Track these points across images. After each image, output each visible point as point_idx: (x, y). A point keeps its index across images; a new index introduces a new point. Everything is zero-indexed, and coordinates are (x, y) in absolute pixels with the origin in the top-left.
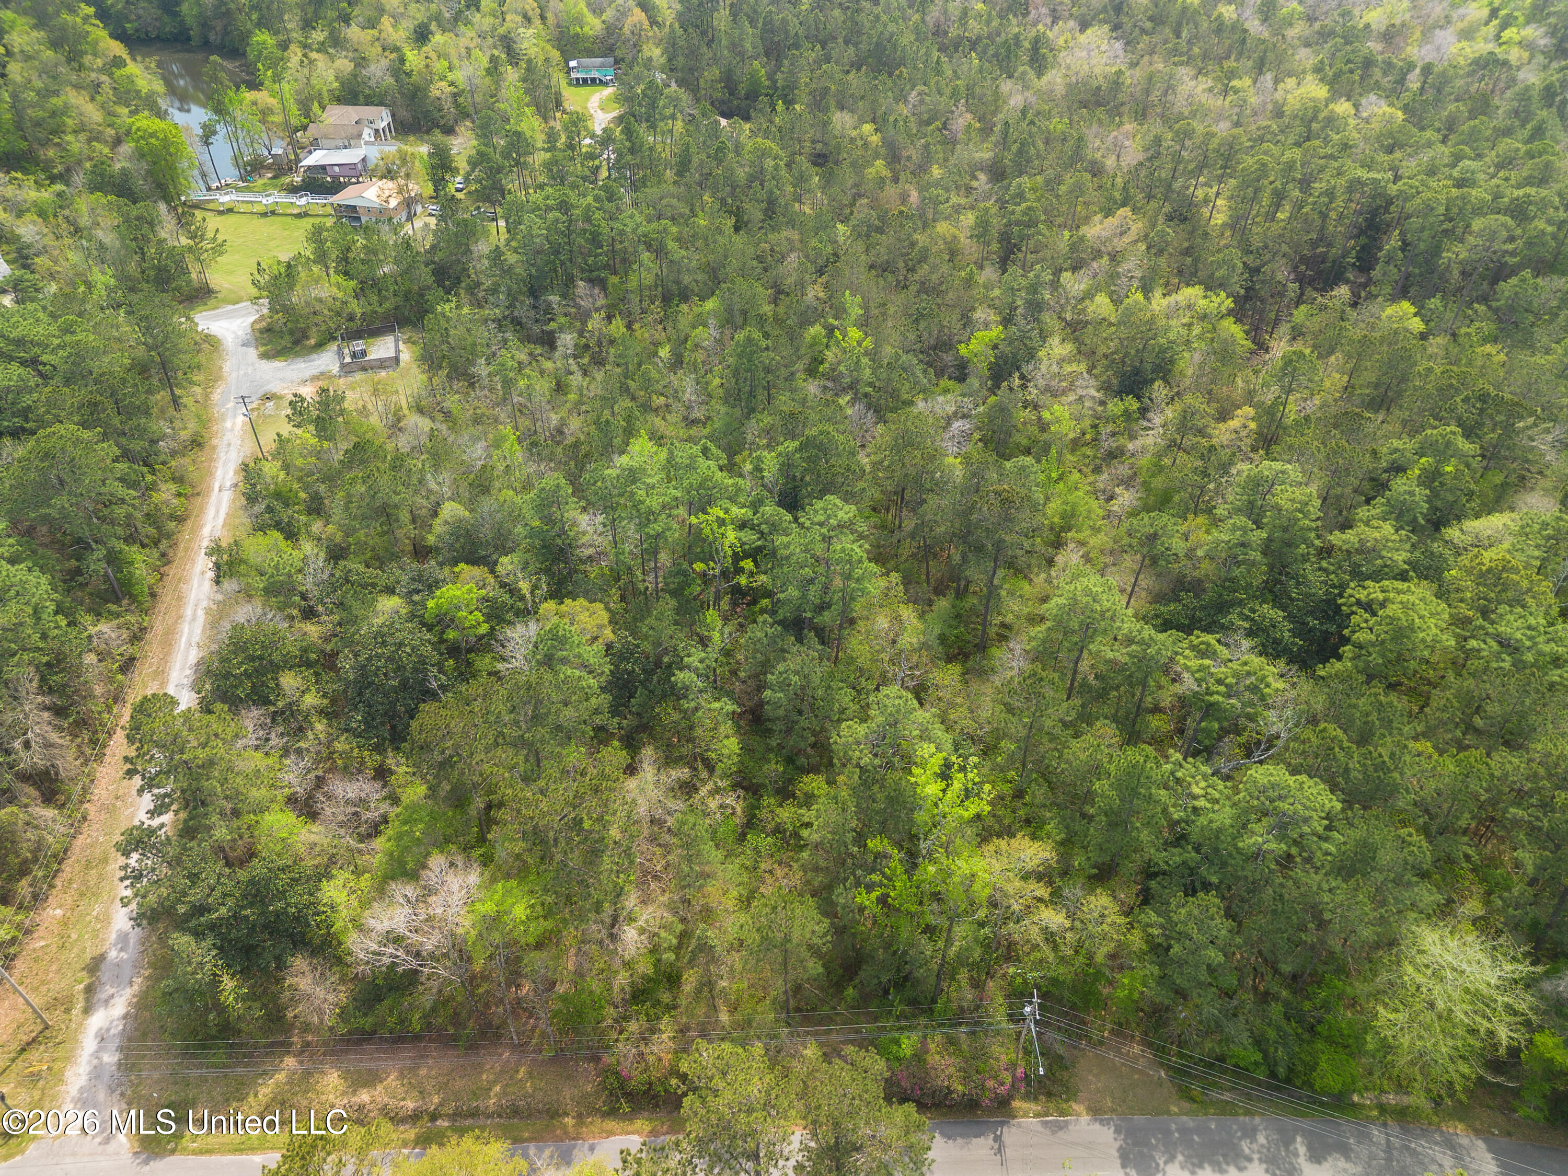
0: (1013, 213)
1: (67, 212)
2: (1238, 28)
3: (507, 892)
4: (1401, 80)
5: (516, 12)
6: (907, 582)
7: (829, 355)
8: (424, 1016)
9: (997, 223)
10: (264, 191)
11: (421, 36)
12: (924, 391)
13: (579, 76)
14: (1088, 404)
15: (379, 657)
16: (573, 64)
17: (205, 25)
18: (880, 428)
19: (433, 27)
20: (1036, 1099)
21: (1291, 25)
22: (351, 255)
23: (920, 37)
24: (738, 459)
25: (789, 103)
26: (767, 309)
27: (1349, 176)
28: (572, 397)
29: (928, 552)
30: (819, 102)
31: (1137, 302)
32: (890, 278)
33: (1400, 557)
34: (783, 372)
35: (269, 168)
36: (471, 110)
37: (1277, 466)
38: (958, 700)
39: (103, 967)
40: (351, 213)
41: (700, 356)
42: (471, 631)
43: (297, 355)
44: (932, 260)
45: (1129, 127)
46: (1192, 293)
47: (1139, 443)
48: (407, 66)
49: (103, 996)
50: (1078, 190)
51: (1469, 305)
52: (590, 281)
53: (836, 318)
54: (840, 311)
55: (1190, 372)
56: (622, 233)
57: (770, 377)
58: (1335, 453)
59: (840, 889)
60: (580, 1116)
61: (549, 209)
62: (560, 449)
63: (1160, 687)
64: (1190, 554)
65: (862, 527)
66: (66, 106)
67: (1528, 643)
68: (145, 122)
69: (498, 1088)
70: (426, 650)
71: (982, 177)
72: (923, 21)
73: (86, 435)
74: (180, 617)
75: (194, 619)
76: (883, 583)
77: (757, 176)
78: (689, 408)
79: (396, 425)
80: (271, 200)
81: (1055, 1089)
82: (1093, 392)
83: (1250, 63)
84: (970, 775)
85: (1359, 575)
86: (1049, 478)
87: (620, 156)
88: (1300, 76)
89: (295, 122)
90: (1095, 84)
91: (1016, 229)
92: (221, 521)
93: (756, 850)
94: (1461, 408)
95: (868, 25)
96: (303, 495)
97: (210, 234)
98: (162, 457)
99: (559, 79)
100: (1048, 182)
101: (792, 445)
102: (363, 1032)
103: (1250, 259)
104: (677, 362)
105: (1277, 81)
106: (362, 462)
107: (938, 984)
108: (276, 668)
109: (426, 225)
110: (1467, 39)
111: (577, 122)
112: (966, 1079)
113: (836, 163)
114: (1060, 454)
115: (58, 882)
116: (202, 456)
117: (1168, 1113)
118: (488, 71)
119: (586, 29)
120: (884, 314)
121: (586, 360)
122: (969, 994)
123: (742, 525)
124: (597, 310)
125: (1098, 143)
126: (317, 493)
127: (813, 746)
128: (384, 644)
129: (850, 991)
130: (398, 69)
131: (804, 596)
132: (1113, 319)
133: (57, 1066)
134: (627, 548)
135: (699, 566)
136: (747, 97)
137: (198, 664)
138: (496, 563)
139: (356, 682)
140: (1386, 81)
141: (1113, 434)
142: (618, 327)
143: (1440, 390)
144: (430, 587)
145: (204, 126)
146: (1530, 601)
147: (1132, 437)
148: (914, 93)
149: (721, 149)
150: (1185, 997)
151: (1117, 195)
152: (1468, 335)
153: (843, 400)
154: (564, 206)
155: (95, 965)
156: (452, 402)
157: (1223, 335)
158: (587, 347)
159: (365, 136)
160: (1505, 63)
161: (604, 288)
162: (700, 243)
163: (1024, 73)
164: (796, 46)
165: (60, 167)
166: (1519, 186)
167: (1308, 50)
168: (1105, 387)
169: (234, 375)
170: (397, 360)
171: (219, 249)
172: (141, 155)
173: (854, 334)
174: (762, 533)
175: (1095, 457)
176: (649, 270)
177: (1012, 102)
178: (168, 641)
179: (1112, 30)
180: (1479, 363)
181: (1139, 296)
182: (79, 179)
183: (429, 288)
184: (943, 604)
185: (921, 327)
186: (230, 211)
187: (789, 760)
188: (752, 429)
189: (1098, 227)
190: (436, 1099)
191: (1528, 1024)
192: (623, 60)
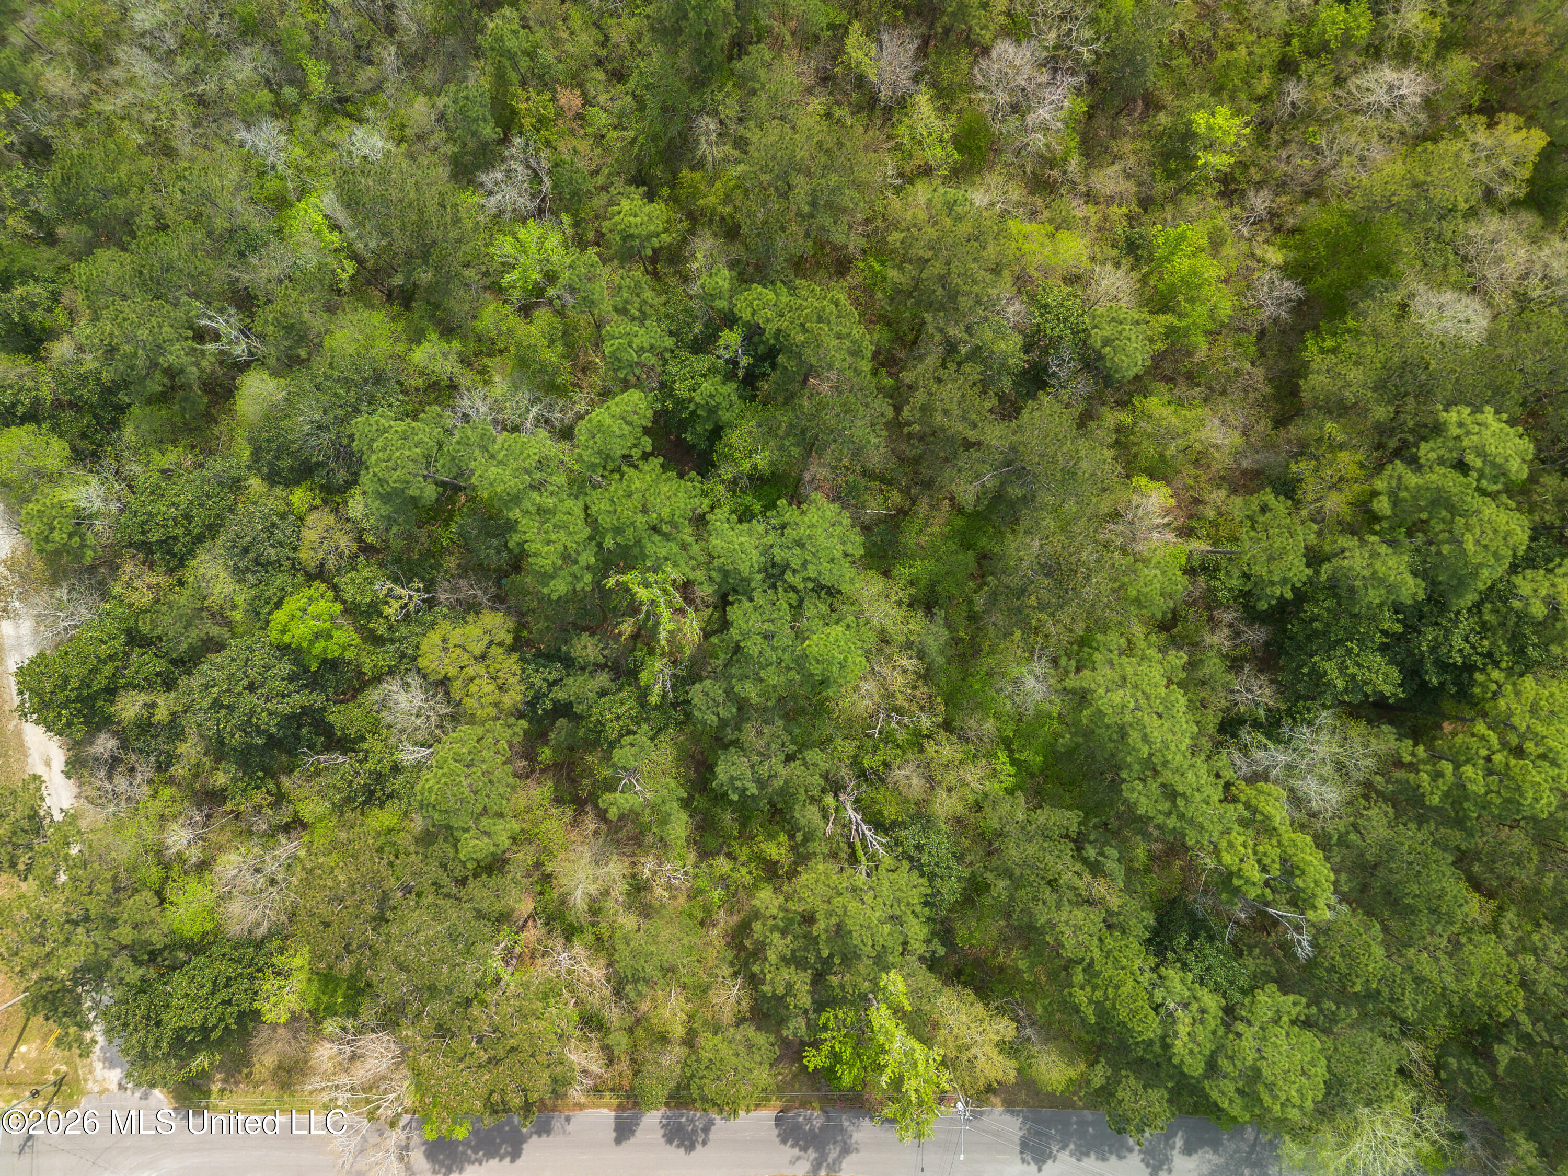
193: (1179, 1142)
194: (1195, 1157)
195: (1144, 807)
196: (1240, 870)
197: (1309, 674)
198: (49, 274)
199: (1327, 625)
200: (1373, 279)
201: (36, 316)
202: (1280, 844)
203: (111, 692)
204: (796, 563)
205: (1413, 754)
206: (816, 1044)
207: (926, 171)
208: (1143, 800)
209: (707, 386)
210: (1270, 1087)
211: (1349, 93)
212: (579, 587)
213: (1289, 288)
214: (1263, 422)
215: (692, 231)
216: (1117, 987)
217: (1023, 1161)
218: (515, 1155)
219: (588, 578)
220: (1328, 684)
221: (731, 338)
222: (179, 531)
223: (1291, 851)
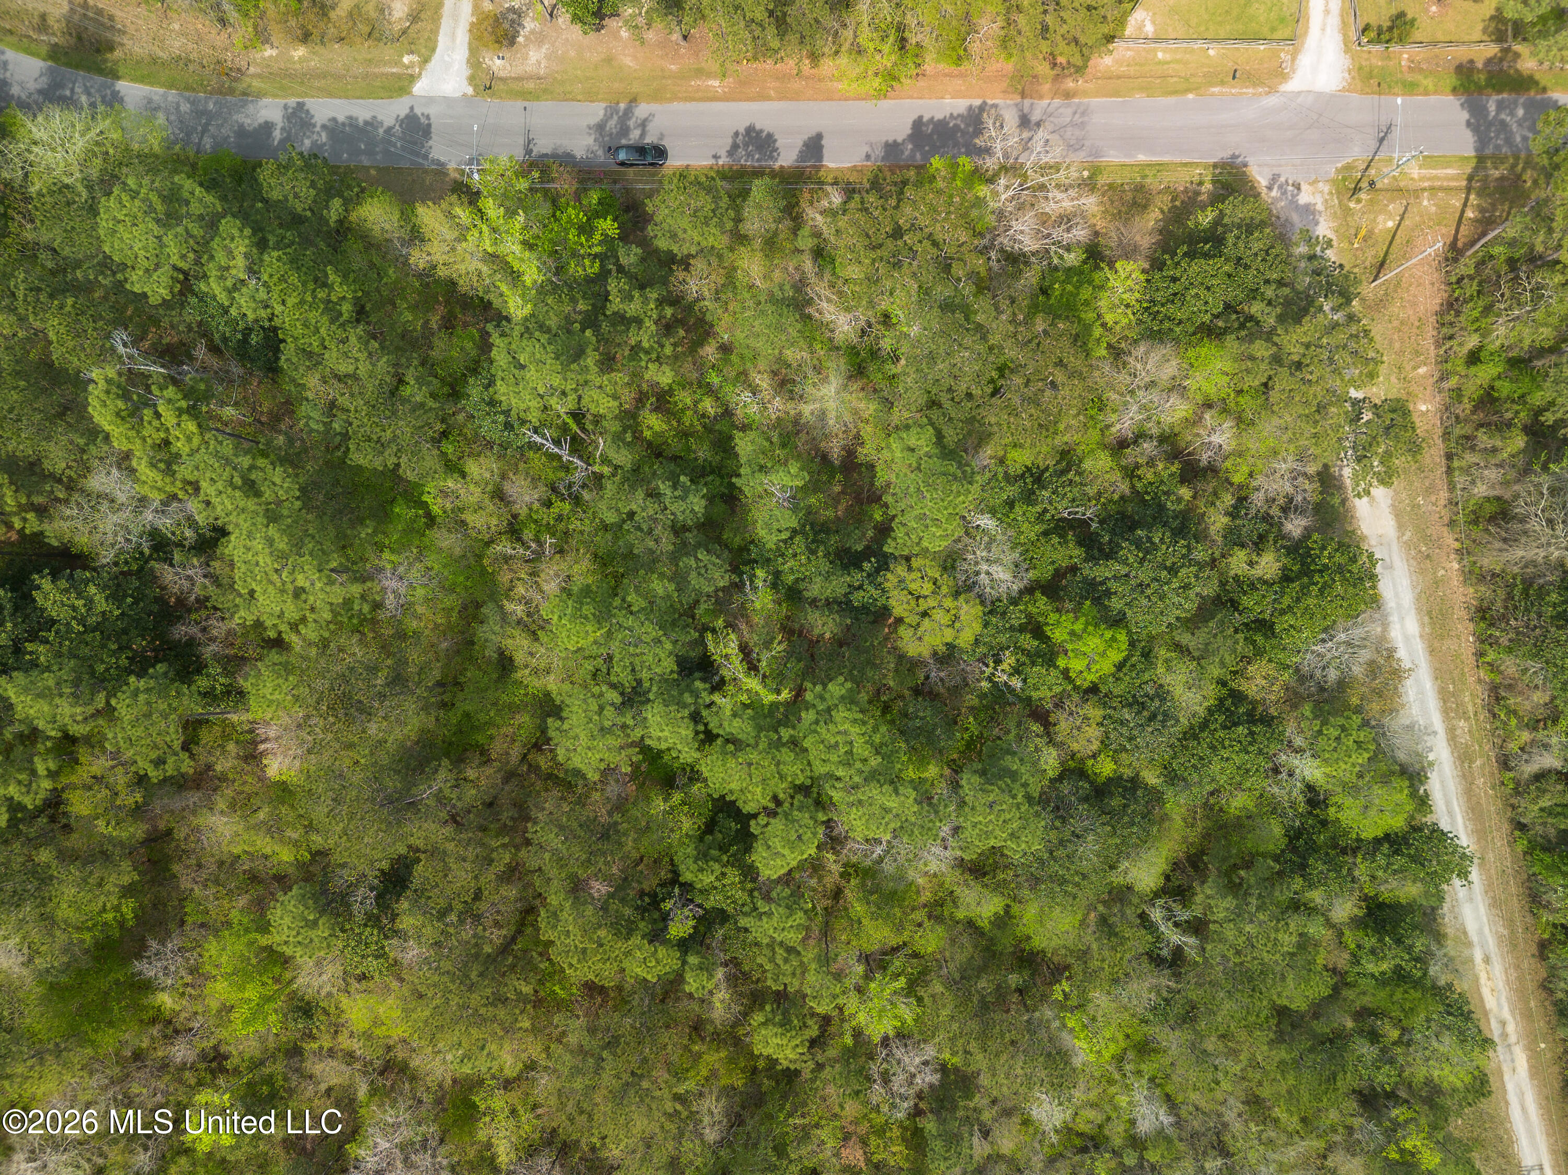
193: (277, 135)
194: (261, 121)
195: (277, 475)
196: (180, 416)
197: (125, 596)
198: (1362, 981)
199: (103, 646)
200: (64, 979)
201: (1370, 942)
202: (144, 439)
203: (1286, 578)
204: (609, 712)
205: (25, 520)
206: (607, 240)
207: (507, 1084)
208: (278, 481)
209: (707, 879)
210: (151, 209)
211: (89, 1160)
212: (819, 688)
213: (149, 969)
214: (182, 836)
215: (736, 1024)
216: (302, 302)
217: (428, 117)
218: (918, 124)
219: (809, 696)
220: (105, 587)
221: (680, 928)
222: (1221, 734)
223: (132, 433)
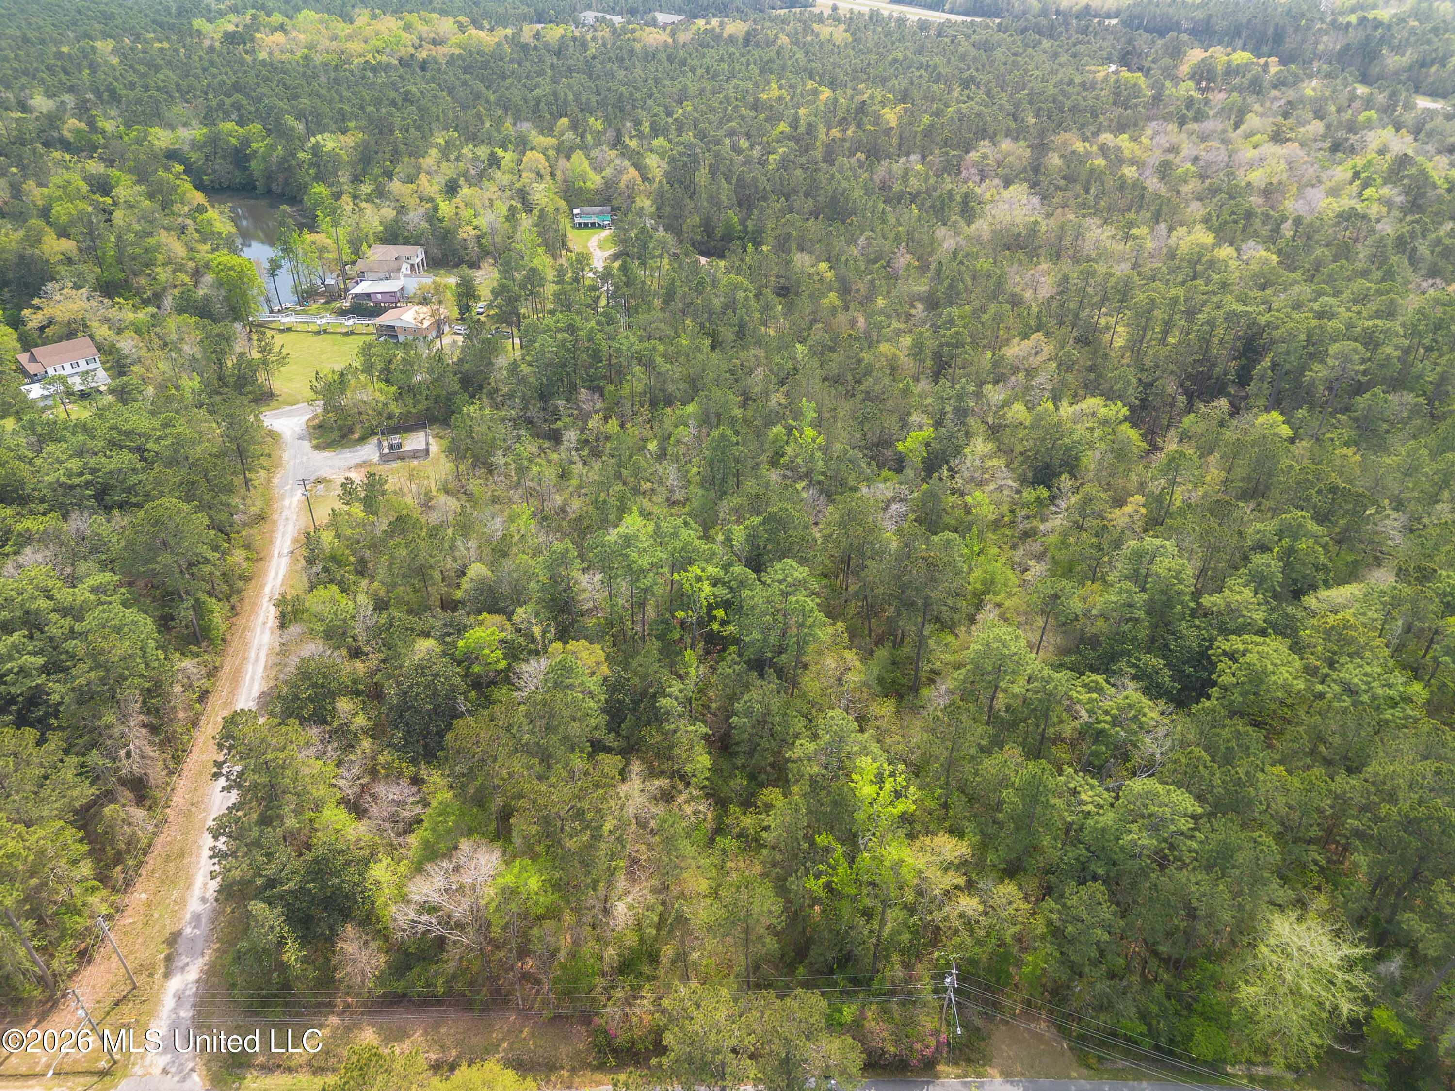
0: (944, 336)
1: (158, 329)
2: (1139, 187)
3: (524, 869)
4: (1277, 230)
5: (530, 170)
6: (852, 633)
7: (789, 450)
8: (447, 982)
9: (931, 345)
10: (317, 315)
11: (451, 189)
12: (868, 479)
13: (582, 221)
14: (1005, 492)
15: (418, 684)
16: (576, 211)
17: (269, 177)
18: (831, 508)
19: (462, 181)
20: (956, 1064)
21: (1186, 182)
22: (393, 367)
23: (868, 193)
24: (712, 532)
25: (757, 244)
26: (737, 412)
27: (1228, 308)
28: (574, 482)
29: (870, 610)
30: (783, 245)
31: (1046, 410)
32: (840, 387)
33: (1259, 616)
34: (750, 463)
35: (322, 295)
36: (491, 248)
37: (1158, 542)
38: (894, 728)
39: (179, 940)
40: (390, 332)
41: (682, 450)
42: (492, 667)
43: (344, 447)
44: (875, 374)
45: (1045, 266)
46: (1094, 403)
47: (1049, 525)
48: (440, 214)
49: (180, 964)
50: (998, 318)
51: (1332, 415)
52: (589, 388)
53: (795, 420)
54: (798, 415)
55: (1092, 467)
56: (618, 350)
57: (739, 467)
58: (1207, 532)
59: (793, 878)
60: (573, 1070)
61: (559, 330)
62: (565, 523)
63: (1062, 722)
64: (1087, 613)
65: (815, 586)
66: (159, 245)
67: (1364, 687)
68: (224, 257)
69: (505, 1045)
70: (457, 680)
71: (920, 306)
72: (871, 179)
73: (185, 507)
74: (245, 659)
75: (257, 660)
76: (830, 630)
77: (730, 305)
78: (671, 491)
79: (427, 504)
80: (324, 321)
81: (973, 1056)
82: (1010, 483)
83: (1149, 215)
84: (899, 779)
85: (1225, 632)
86: (972, 552)
87: (617, 288)
88: (1189, 225)
89: (345, 258)
90: (1016, 231)
91: (945, 349)
92: (279, 581)
93: (724, 852)
94: (1316, 499)
95: (824, 181)
96: (352, 559)
97: (276, 349)
98: (236, 528)
99: (565, 224)
100: (975, 311)
101: (757, 520)
102: (396, 994)
103: (1144, 376)
104: (662, 455)
105: (1171, 229)
106: (403, 532)
107: (874, 964)
108: (333, 695)
109: (455, 342)
110: (1333, 196)
111: (583, 260)
112: (897, 1042)
113: (797, 294)
114: (980, 533)
115: (143, 871)
116: (266, 527)
117: (1069, 1077)
118: (507, 219)
119: (588, 184)
120: (835, 417)
121: (586, 453)
122: (900, 973)
123: (715, 582)
124: (597, 412)
125: (1018, 279)
126: (362, 558)
127: (773, 765)
128: (423, 674)
129: (801, 970)
130: (433, 216)
131: (765, 640)
132: (1027, 423)
133: (143, 1019)
134: (621, 602)
135: (680, 614)
136: (722, 240)
137: (260, 697)
138: (513, 612)
139: (398, 706)
140: (1265, 231)
141: (1028, 517)
142: (613, 426)
143: (1298, 483)
144: (459, 631)
145: (271, 261)
146: (1368, 654)
147: (1043, 520)
148: (862, 238)
149: (700, 284)
150: (1081, 975)
151: (1032, 322)
152: (1332, 440)
153: (800, 486)
154: (571, 329)
155: (173, 939)
156: (474, 485)
157: (1121, 438)
158: (587, 442)
159: (403, 269)
160: (1364, 217)
161: (602, 395)
162: (682, 359)
163: (955, 222)
164: (764, 198)
165: (149, 293)
166: (1370, 318)
167: (1199, 203)
168: (1023, 480)
169: (292, 463)
170: (427, 451)
171: (283, 360)
172: (220, 284)
173: (810, 432)
174: (731, 588)
175: (1013, 536)
176: (639, 380)
177: (946, 245)
178: (236, 678)
179: (1031, 187)
180: (1338, 462)
181: (1050, 405)
182: (168, 302)
183: (456, 393)
184: (882, 653)
185: (866, 428)
186: (289, 329)
187: (752, 777)
188: (724, 508)
189: (1016, 348)
190: (454, 1053)
191: (1365, 1000)
192: (619, 208)
